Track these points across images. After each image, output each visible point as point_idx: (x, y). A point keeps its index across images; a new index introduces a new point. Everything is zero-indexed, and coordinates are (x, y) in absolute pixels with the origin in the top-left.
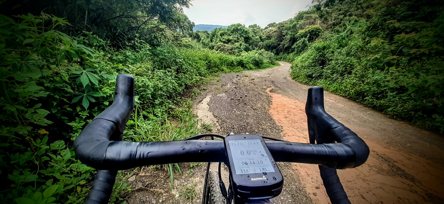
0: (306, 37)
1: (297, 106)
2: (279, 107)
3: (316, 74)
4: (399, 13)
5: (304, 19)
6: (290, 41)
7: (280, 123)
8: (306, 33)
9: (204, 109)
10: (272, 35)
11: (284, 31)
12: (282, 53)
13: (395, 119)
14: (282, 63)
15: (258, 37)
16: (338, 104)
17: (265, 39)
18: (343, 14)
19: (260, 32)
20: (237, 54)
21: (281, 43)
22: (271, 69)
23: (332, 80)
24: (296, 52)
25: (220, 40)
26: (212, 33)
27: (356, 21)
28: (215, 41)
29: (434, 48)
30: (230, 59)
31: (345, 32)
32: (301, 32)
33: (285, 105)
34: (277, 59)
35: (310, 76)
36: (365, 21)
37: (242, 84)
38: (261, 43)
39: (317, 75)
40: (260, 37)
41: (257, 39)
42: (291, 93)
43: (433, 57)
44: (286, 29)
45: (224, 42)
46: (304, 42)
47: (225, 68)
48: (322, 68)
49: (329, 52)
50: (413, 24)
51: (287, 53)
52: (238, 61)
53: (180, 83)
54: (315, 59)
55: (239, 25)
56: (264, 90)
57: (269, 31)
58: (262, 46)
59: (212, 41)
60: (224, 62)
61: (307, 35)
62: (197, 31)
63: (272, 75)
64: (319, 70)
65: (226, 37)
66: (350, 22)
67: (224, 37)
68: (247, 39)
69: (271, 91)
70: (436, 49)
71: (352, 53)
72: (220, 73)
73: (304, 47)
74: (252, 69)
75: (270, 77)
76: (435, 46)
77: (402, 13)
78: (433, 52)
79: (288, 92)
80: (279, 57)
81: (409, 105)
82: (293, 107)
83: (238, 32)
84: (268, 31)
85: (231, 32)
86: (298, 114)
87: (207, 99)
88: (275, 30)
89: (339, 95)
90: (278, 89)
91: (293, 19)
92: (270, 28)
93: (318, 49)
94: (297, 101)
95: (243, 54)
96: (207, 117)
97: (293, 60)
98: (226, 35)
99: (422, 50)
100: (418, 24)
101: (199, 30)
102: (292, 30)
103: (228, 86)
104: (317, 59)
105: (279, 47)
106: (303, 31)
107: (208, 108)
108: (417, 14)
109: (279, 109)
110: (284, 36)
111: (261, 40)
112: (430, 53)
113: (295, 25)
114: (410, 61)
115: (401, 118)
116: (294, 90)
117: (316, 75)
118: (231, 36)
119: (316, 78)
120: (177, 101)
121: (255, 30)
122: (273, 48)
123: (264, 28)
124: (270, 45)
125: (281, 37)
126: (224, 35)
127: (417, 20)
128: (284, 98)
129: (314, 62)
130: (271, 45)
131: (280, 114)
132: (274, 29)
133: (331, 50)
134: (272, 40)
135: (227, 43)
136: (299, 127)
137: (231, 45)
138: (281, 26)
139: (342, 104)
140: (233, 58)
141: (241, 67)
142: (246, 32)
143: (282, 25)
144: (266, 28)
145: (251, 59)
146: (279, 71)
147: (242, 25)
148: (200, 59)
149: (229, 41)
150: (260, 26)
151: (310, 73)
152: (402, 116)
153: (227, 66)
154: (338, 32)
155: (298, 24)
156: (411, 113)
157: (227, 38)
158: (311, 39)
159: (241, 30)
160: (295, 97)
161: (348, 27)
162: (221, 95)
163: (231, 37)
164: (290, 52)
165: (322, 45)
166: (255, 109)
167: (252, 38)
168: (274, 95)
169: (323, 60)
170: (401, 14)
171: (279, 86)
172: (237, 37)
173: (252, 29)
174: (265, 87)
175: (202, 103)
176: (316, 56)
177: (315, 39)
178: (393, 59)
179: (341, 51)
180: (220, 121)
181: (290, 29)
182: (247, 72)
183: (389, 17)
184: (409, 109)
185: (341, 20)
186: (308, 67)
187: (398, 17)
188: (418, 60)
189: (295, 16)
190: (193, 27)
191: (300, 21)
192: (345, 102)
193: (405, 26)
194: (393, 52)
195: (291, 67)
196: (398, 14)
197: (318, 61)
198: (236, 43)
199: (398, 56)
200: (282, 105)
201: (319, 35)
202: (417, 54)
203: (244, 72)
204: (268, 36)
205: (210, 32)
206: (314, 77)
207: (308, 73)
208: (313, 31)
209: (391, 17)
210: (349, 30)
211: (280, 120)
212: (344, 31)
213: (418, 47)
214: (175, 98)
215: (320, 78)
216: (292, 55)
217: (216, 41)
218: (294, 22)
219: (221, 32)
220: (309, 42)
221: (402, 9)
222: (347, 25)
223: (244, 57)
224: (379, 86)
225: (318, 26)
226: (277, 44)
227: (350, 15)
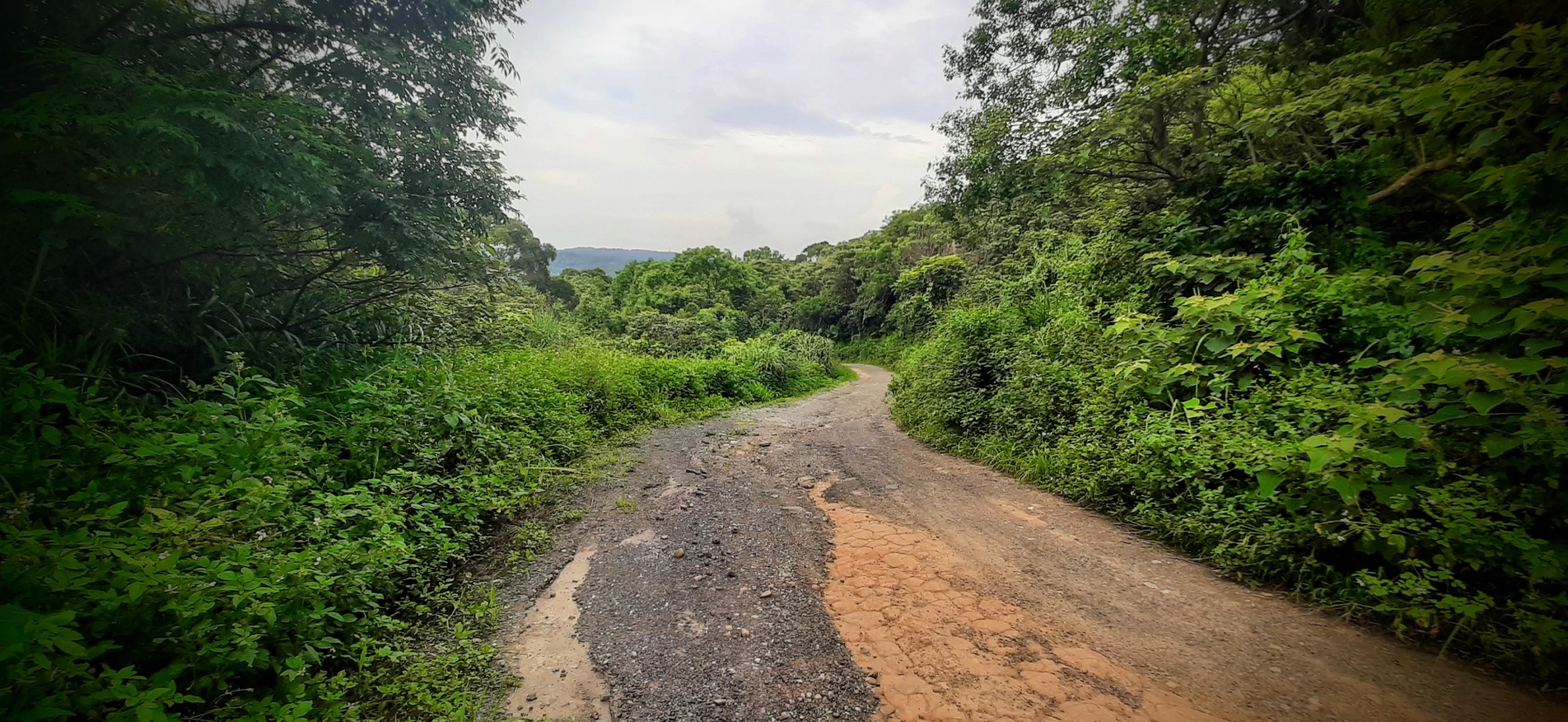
0: (924, 291)
1: (925, 558)
2: (861, 568)
3: (970, 416)
4: (1169, 229)
5: (912, 235)
6: (878, 298)
7: (867, 654)
8: (921, 277)
9: (555, 627)
10: (821, 282)
11: (856, 270)
12: (859, 335)
13: (1242, 583)
14: (860, 370)
15: (776, 287)
16: (1056, 533)
17: (800, 293)
18: (1018, 221)
19: (783, 270)
20: (707, 347)
21: (851, 305)
22: (828, 394)
23: (1021, 438)
24: (900, 332)
25: (648, 302)
26: (622, 277)
27: (1057, 242)
28: (629, 303)
29: (1295, 339)
30: (681, 371)
31: (1034, 273)
32: (908, 274)
33: (880, 559)
34: (843, 358)
35: (954, 424)
36: (1081, 242)
37: (724, 473)
38: (789, 304)
39: (974, 420)
40: (784, 288)
41: (774, 294)
42: (898, 496)
43: (1297, 365)
44: (861, 262)
45: (663, 309)
46: (919, 307)
47: (662, 408)
48: (987, 396)
49: (998, 342)
50: (1213, 263)
51: (874, 337)
52: (712, 376)
53: (458, 515)
54: (961, 367)
55: (712, 251)
56: (804, 491)
57: (811, 269)
58: (793, 315)
59: (618, 303)
60: (660, 386)
61: (927, 286)
62: (565, 271)
63: (834, 417)
64: (978, 402)
65: (667, 291)
66: (1040, 244)
67: (660, 291)
68: (740, 296)
69: (830, 495)
70: (1299, 341)
71: (1066, 348)
72: (643, 432)
73: (921, 324)
74: (763, 401)
75: (827, 426)
76: (1297, 334)
77: (1178, 229)
78: (1295, 349)
79: (886, 496)
80: (849, 348)
81: (1273, 533)
82: (912, 563)
83: (708, 274)
84: (808, 268)
85: (685, 274)
86: (931, 597)
87: (576, 572)
88: (829, 265)
89: (1051, 491)
90: (852, 486)
91: (879, 234)
92: (814, 259)
93: (965, 333)
94: (921, 534)
95: (727, 350)
96: (563, 675)
97: (895, 359)
98: (669, 282)
99: (1263, 347)
100: (1232, 263)
101: (576, 268)
102: (880, 265)
103: (671, 490)
104: (966, 367)
105: (848, 319)
106: (913, 273)
107: (575, 621)
108: (1217, 233)
109: (862, 580)
110: (859, 283)
111: (788, 296)
112: (1286, 356)
113: (888, 250)
114: (1234, 379)
115: (1258, 577)
116: (910, 480)
117: (971, 419)
118: (687, 286)
119: (973, 430)
120: (432, 605)
121: (764, 264)
122: (830, 319)
123: (794, 259)
124: (819, 312)
125: (849, 287)
126: (660, 283)
127: (1222, 248)
128: (875, 526)
129: (958, 376)
130: (822, 310)
131: (864, 605)
132: (826, 262)
133: (1003, 336)
134: (824, 295)
135: (672, 312)
136: (939, 667)
137: (688, 317)
138: (847, 254)
139: (1066, 529)
140: (693, 365)
141: (724, 395)
142: (737, 271)
143: (847, 251)
144: (800, 259)
145: (758, 364)
146: (853, 400)
147: (722, 250)
148: (563, 387)
149: (677, 304)
150: (781, 253)
151: (953, 413)
152: (1262, 571)
153: (671, 398)
154: (1013, 272)
155: (897, 247)
156: (1286, 561)
157: (670, 294)
158: (939, 297)
159: (718, 266)
160: (914, 518)
161: (1040, 260)
162: (634, 540)
163: (684, 289)
164: (882, 333)
165: (975, 321)
166: (769, 596)
167: (757, 290)
168: (840, 513)
169: (984, 371)
170: (1176, 233)
171: (858, 469)
172: (707, 291)
173: (754, 261)
174: (805, 480)
175: (552, 596)
176: (963, 356)
177: (952, 294)
178: (1188, 374)
179: (1032, 340)
180: (618, 694)
181: (873, 263)
182: (743, 415)
183: (1144, 241)
184: (1276, 549)
185: (1017, 238)
186: (944, 392)
187: (1171, 243)
188: (1259, 377)
189: (885, 224)
190: (550, 260)
191: (899, 239)
192: (1074, 521)
193: (1195, 268)
194: (1183, 353)
195: (890, 386)
196: (1168, 234)
197: (970, 371)
198: (704, 311)
199: (1199, 366)
200: (871, 558)
201: (960, 284)
202: (1252, 360)
203: (733, 413)
204: (809, 284)
205: (612, 275)
206: (967, 427)
207: (945, 412)
208: (941, 272)
209: (1152, 241)
210: (1042, 268)
211: (867, 640)
212: (1029, 270)
213: (1248, 337)
214: (425, 590)
215: (984, 429)
216: (891, 341)
217: (634, 303)
218: (883, 242)
219: (652, 273)
220: (934, 304)
221: (1178, 220)
222: (1036, 255)
223: (731, 358)
224: (1168, 466)
225: (954, 257)
226: (839, 308)
227: (1039, 226)
